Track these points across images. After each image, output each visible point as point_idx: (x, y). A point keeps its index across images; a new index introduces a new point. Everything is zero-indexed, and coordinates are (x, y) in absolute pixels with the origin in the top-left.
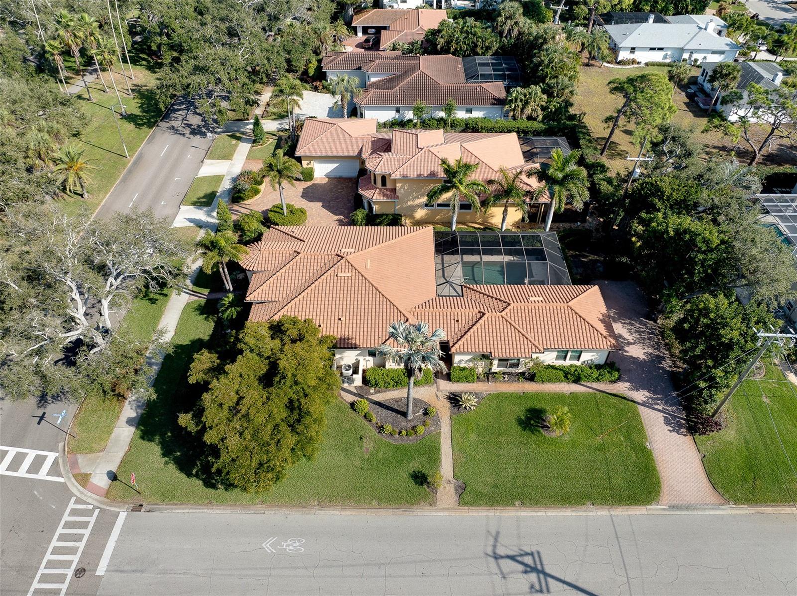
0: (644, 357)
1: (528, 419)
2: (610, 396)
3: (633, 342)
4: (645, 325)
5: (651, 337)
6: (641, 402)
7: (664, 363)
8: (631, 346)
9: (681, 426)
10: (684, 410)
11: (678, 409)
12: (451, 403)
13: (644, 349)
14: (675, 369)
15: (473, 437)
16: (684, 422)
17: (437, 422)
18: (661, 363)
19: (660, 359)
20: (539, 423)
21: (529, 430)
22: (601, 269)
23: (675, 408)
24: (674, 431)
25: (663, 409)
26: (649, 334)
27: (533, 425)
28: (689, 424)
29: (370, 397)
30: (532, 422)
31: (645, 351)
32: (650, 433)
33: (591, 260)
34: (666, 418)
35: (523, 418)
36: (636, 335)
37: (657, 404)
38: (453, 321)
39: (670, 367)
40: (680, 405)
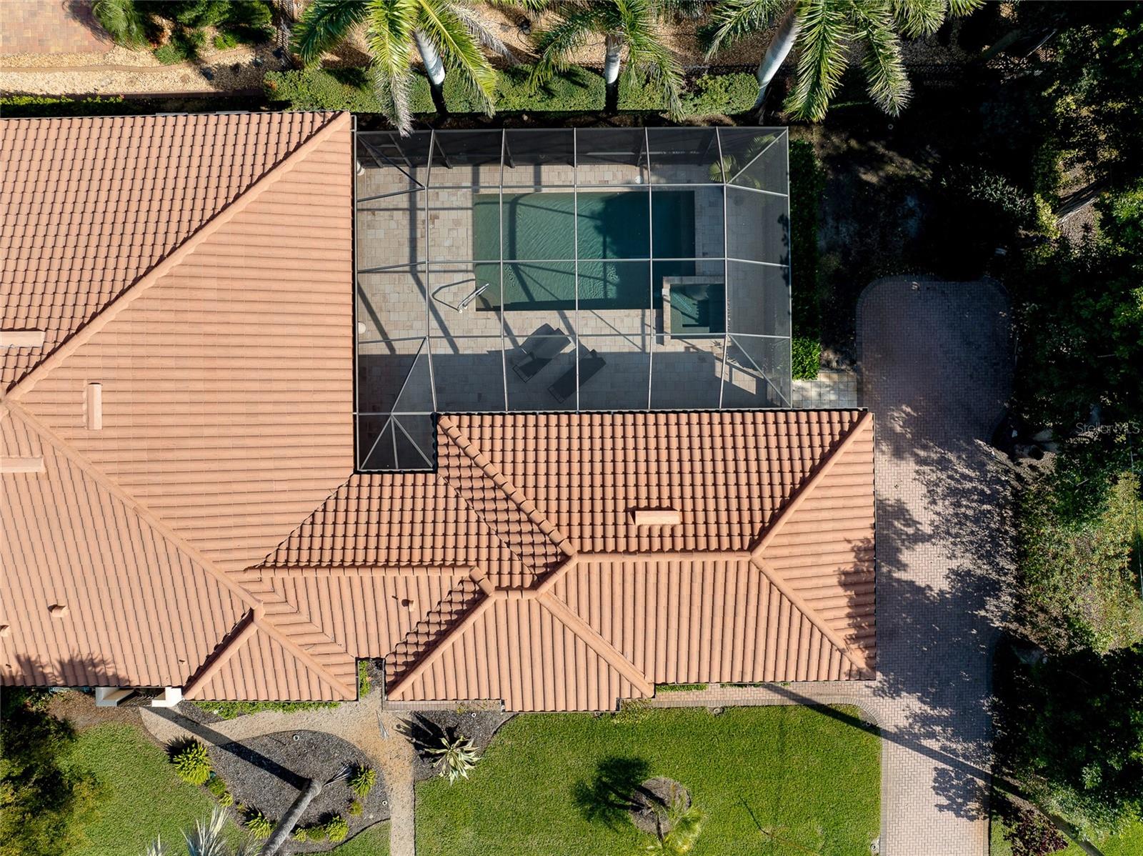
0: (945, 585)
1: (602, 788)
2: (820, 716)
3: (928, 530)
4: (981, 467)
5: (984, 513)
6: (892, 729)
7: (991, 603)
8: (920, 547)
9: (969, 794)
10: (995, 750)
11: (980, 747)
12: (417, 747)
13: (953, 556)
14: (1014, 626)
15: (467, 835)
16: (981, 783)
17: (381, 800)
18: (982, 606)
19: (989, 588)
20: (627, 799)
21: (603, 815)
22: (912, 224)
23: (972, 746)
24: (948, 808)
25: (944, 748)
26: (984, 499)
27: (612, 805)
28: (992, 789)
29: (214, 727)
30: (613, 797)
31: (954, 564)
32: (889, 815)
33: (890, 179)
34: (941, 773)
35: (590, 785)
36: (945, 507)
37: (932, 735)
38: (392, 602)
39: (1004, 617)
40: (990, 736)
